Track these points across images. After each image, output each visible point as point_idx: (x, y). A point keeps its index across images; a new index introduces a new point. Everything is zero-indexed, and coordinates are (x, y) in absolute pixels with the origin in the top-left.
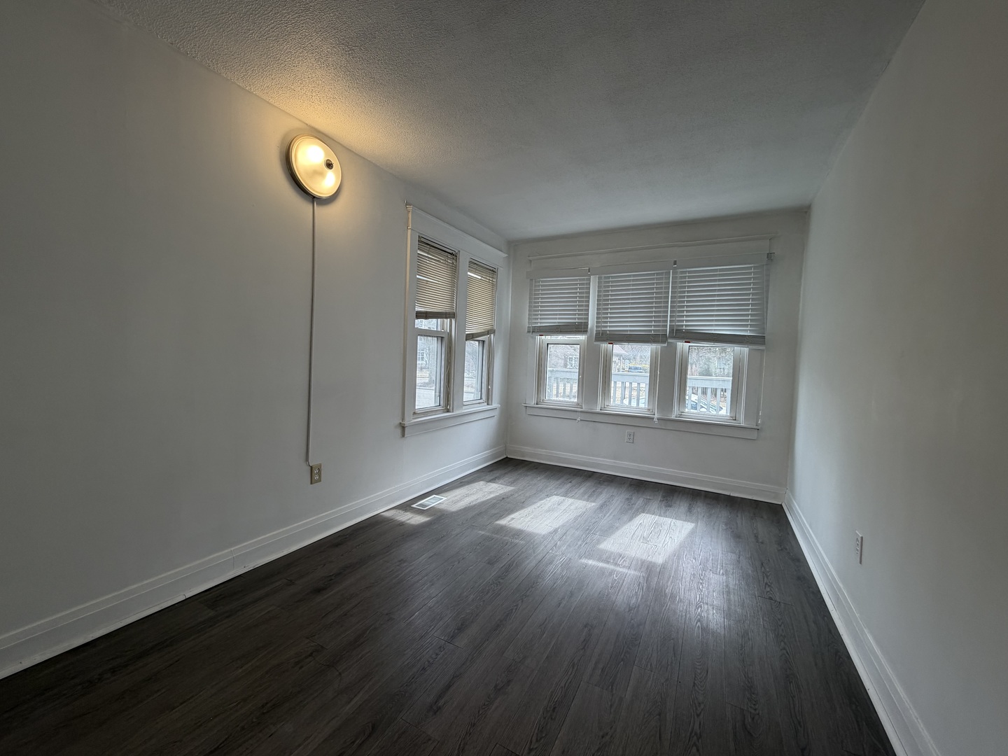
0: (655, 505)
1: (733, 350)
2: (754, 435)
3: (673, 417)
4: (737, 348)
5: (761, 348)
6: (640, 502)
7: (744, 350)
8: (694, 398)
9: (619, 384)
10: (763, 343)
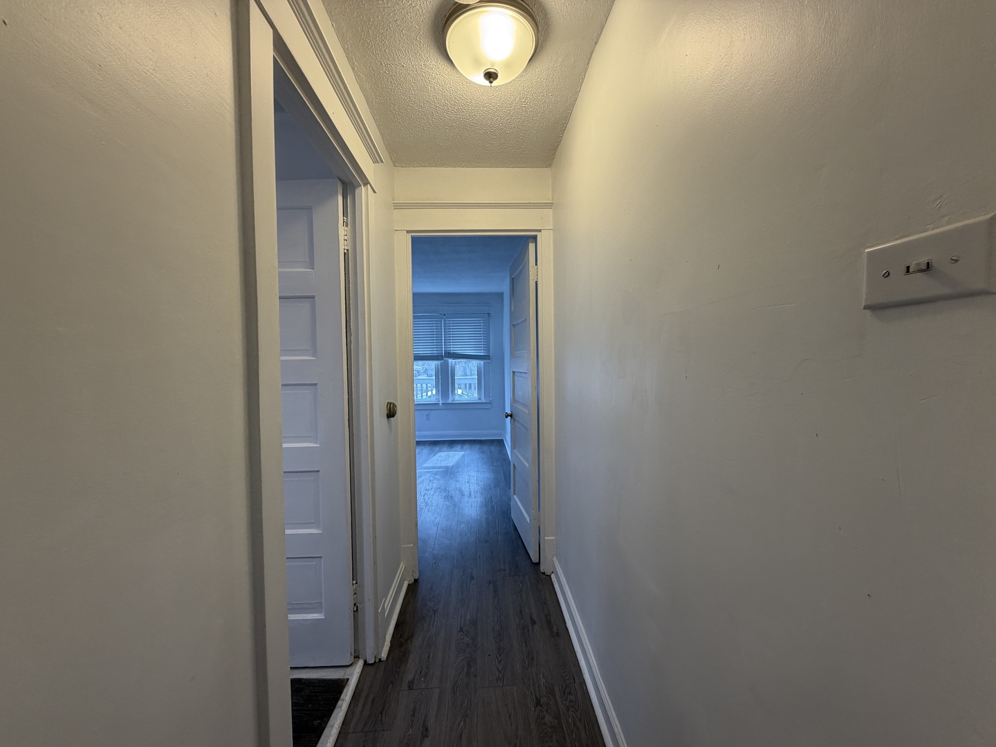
0: (445, 448)
1: (475, 363)
2: (489, 406)
3: (450, 402)
4: (478, 361)
5: (489, 361)
6: (437, 449)
7: (482, 362)
8: (460, 392)
9: (419, 385)
10: (489, 359)
